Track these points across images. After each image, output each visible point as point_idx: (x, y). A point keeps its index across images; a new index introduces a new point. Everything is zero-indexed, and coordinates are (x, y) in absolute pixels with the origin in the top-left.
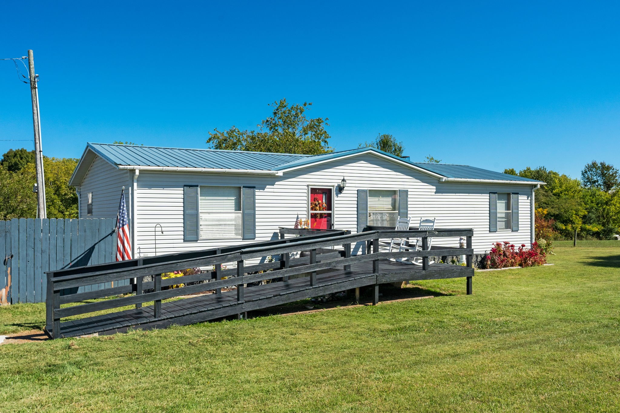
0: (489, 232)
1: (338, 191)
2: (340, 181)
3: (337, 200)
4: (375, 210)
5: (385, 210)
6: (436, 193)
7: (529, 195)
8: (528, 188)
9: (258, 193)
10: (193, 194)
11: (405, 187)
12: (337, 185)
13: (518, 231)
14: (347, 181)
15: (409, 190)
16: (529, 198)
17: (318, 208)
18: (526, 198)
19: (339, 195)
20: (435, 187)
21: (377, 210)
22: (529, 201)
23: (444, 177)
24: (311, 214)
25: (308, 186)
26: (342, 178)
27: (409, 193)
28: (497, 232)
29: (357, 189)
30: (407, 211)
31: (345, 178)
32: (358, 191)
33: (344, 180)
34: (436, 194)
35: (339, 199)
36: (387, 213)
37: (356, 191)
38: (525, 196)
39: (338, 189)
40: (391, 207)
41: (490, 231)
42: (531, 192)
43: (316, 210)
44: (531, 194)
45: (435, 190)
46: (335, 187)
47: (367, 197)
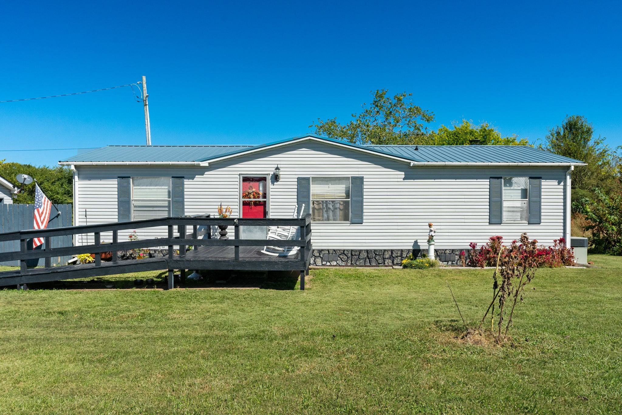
0: (488, 223)
1: (274, 180)
2: (274, 169)
3: (273, 189)
4: (323, 198)
5: (336, 197)
6: (404, 179)
7: (561, 179)
8: (561, 170)
9: (187, 182)
10: (125, 184)
11: (360, 173)
12: (272, 174)
13: (540, 224)
14: (281, 169)
15: (365, 176)
16: (562, 183)
17: (252, 196)
18: (557, 183)
19: (275, 183)
20: (403, 173)
21: (326, 198)
22: (562, 187)
23: (412, 161)
24: (243, 202)
25: (239, 175)
26: (276, 166)
27: (365, 180)
28: (502, 225)
29: (297, 176)
30: (363, 199)
31: (279, 166)
32: (297, 178)
33: (277, 168)
34: (405, 181)
35: (275, 187)
36: (341, 201)
37: (296, 179)
38: (555, 181)
39: (274, 177)
40: (345, 195)
41: (490, 223)
42: (566, 175)
43: (250, 198)
44: (566, 179)
45: (403, 176)
46: (271, 175)
47: (309, 184)
